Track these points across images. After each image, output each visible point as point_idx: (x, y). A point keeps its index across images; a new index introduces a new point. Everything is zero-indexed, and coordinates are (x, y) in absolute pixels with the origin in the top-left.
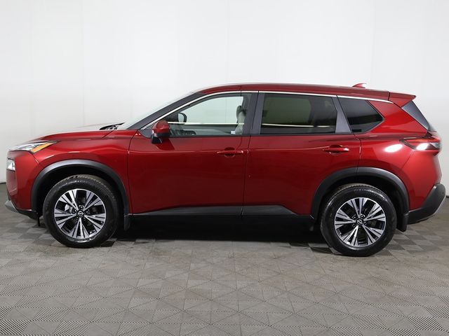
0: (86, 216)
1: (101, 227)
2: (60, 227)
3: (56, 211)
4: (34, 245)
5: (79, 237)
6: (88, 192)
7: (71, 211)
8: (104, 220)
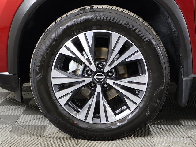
0: (110, 82)
1: (138, 100)
2: (63, 102)
3: (55, 72)
4: (14, 136)
5: (97, 121)
6: (115, 36)
7: (80, 72)
8: (144, 88)
